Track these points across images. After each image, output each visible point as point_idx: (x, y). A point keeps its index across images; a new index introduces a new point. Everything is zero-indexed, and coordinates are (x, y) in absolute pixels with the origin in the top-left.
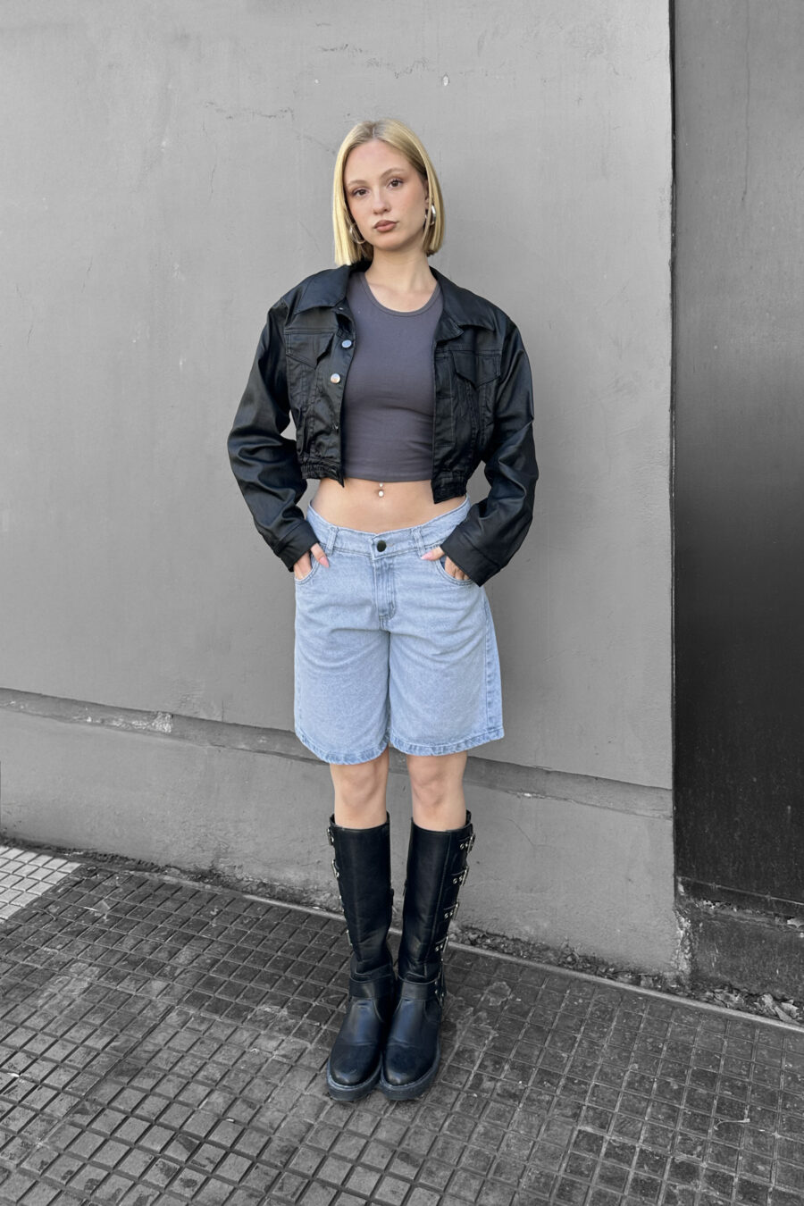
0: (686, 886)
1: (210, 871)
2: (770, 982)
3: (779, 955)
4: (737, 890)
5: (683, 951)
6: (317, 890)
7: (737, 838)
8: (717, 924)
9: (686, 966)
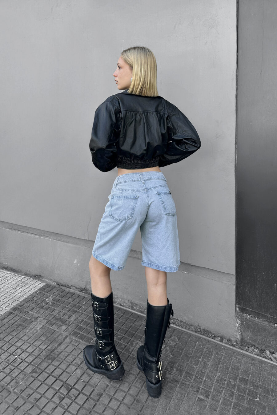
0: (239, 308)
1: (85, 288)
2: (268, 346)
3: (272, 337)
4: (257, 312)
5: (238, 331)
6: (117, 298)
7: (257, 294)
8: (250, 323)
9: (239, 337)
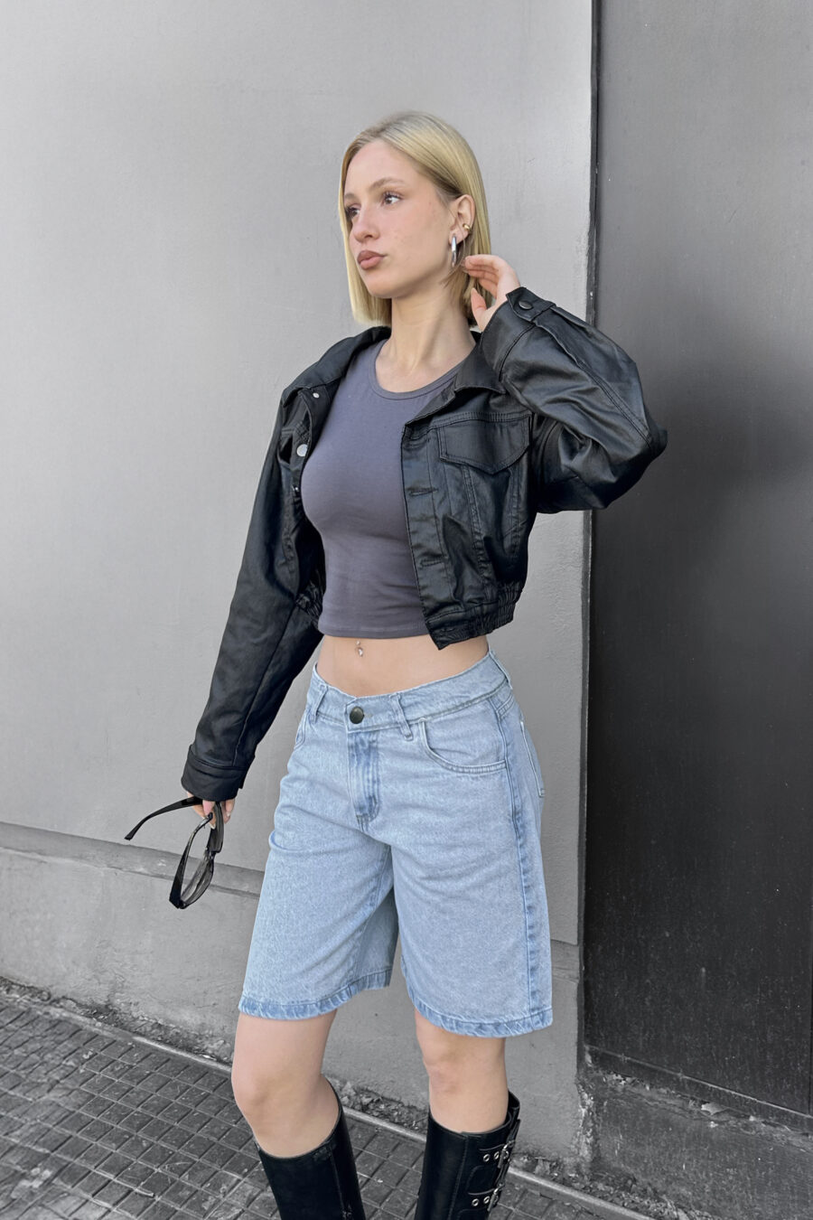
0: (594, 1055)
1: (106, 1006)
2: (676, 1179)
3: (687, 1147)
4: (647, 1065)
5: (585, 1133)
6: (212, 1036)
7: (648, 1004)
8: (623, 1103)
9: (586, 1152)
